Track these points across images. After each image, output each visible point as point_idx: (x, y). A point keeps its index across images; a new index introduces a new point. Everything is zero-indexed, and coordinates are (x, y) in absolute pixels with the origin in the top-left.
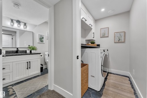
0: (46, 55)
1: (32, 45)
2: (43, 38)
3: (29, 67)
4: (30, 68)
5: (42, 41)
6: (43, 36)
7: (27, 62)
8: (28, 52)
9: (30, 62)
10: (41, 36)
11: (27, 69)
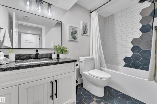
0: (81, 62)
1: (60, 45)
2: (76, 32)
3: (54, 92)
4: (56, 94)
5: (75, 38)
6: (76, 29)
7: (52, 82)
8: (54, 56)
9: (56, 81)
10: (74, 28)
11: (52, 96)
